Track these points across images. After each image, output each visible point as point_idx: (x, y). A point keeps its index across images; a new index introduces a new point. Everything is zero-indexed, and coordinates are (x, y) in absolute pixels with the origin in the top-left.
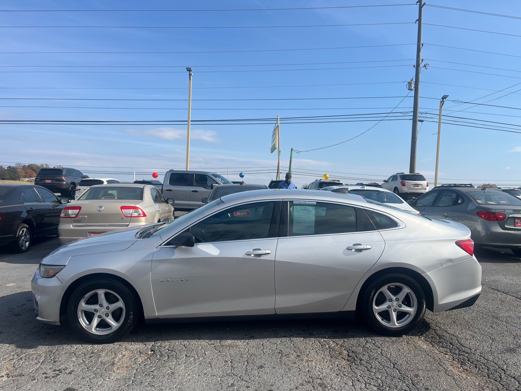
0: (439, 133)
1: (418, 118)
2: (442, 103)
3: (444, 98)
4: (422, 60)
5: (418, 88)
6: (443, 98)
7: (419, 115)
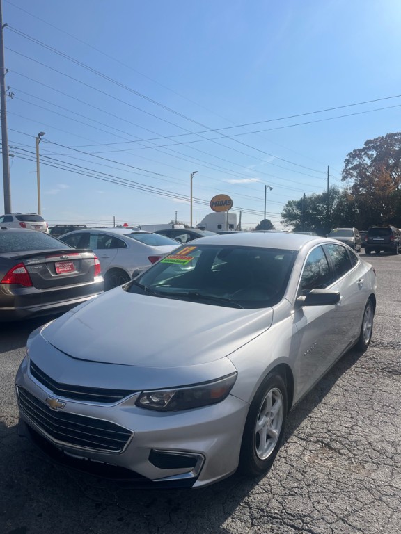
0: (38, 171)
1: (9, 153)
2: (38, 140)
3: (41, 134)
4: (8, 88)
5: (5, 118)
6: (39, 135)
7: (9, 149)
